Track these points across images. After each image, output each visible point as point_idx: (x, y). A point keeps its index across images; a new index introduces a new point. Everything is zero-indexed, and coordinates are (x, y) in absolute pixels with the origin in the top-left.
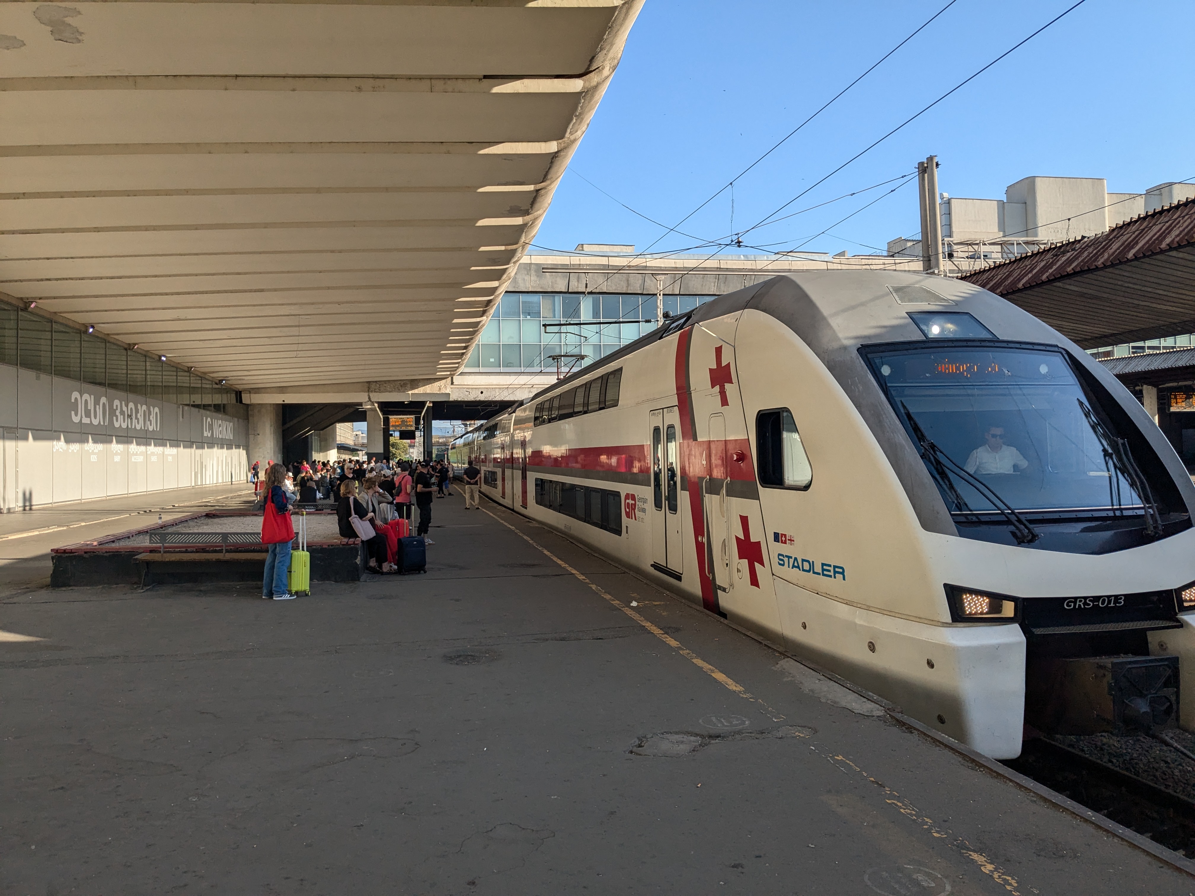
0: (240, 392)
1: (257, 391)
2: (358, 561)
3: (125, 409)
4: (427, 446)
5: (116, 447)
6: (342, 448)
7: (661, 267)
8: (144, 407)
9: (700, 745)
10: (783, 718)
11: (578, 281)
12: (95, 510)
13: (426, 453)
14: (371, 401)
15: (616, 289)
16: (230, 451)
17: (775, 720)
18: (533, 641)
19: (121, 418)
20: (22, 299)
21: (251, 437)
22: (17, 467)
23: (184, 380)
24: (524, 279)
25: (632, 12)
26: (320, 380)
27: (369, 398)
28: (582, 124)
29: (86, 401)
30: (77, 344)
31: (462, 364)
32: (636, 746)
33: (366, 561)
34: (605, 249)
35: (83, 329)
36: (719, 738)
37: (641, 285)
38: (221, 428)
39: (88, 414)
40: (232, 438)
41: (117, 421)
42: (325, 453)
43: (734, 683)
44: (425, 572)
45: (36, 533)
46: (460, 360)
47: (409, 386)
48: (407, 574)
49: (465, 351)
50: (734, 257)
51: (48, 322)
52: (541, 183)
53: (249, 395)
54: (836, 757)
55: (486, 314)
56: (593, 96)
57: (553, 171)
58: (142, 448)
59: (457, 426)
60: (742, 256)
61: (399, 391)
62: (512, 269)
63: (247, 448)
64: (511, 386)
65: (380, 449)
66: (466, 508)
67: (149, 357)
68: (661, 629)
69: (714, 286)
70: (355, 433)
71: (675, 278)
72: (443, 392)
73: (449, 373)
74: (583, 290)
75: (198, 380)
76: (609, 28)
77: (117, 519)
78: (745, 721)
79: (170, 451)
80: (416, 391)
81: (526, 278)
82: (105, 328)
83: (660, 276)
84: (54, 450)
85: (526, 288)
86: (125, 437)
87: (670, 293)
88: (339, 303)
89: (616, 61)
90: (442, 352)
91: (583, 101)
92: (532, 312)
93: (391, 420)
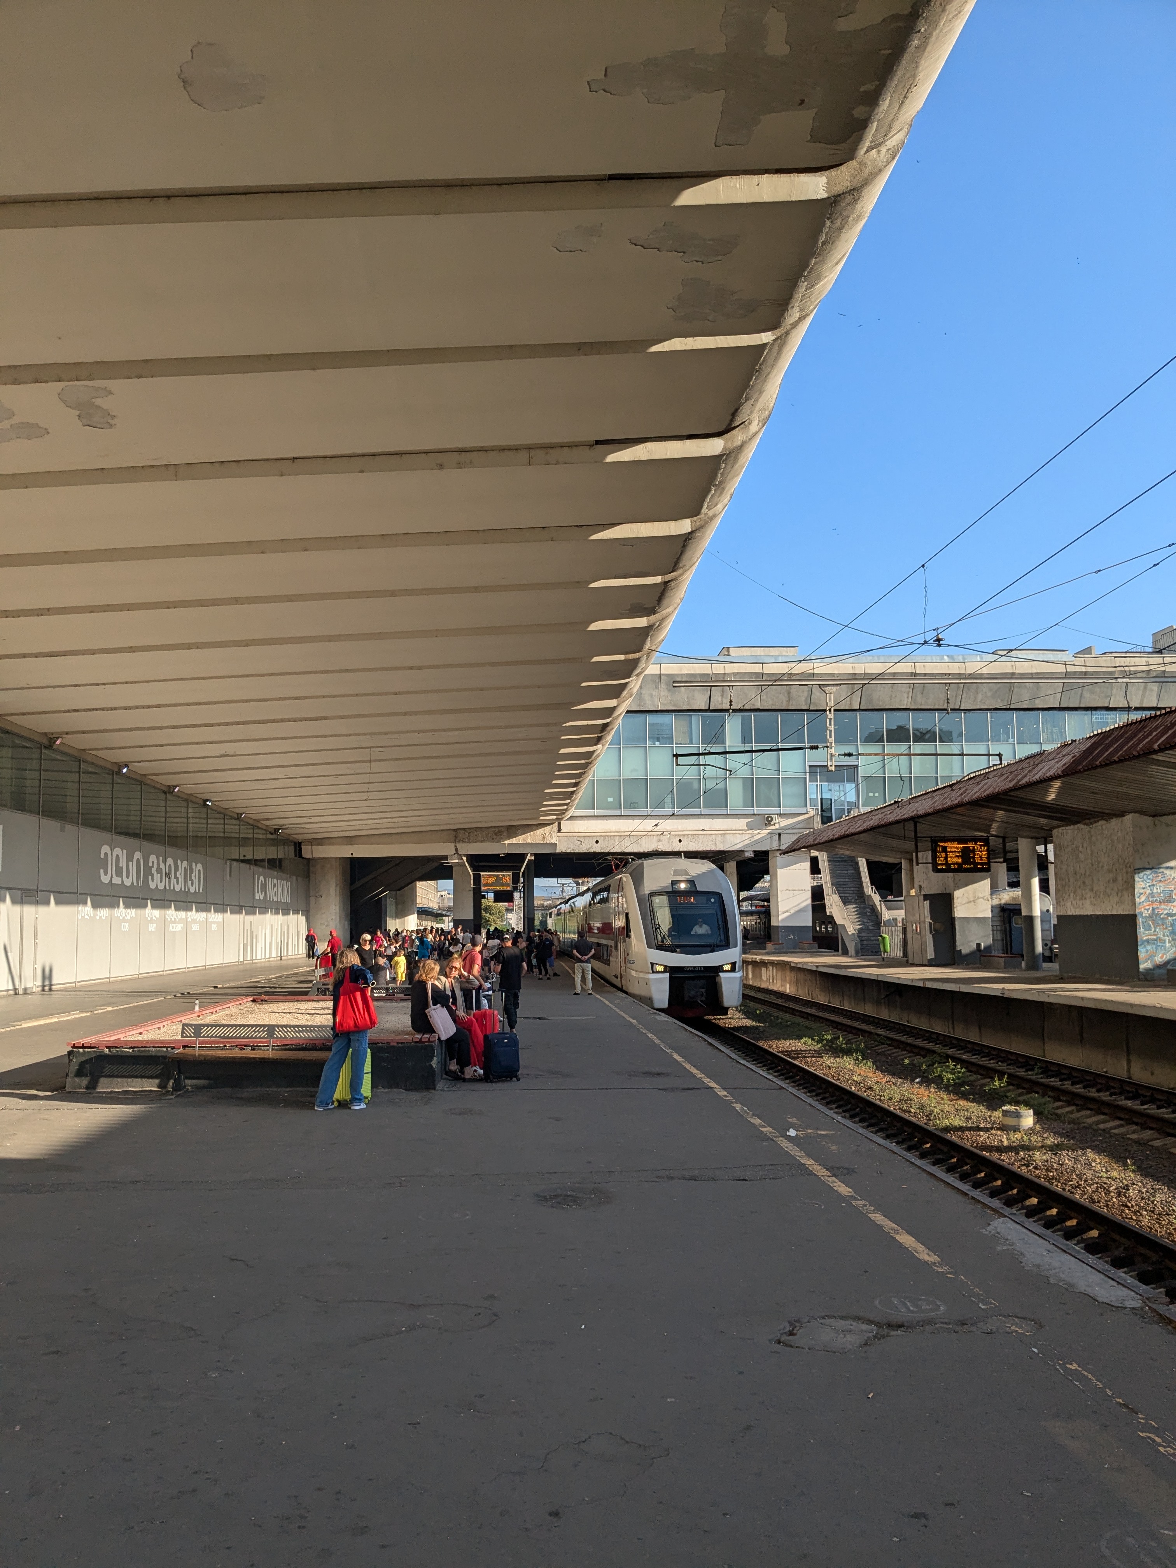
0: (300, 844)
1: (320, 841)
2: (434, 1063)
3: (162, 866)
4: (528, 912)
5: (151, 913)
6: (424, 913)
7: (833, 675)
8: (185, 863)
9: (875, 1337)
10: (994, 1304)
11: (722, 695)
12: (123, 991)
13: (526, 919)
14: (458, 854)
15: (772, 705)
16: (286, 917)
17: (983, 1307)
18: (655, 1179)
19: (157, 877)
20: (46, 734)
21: (312, 899)
22: (36, 938)
23: (232, 828)
24: (652, 695)
25: (785, 350)
26: (396, 828)
27: (456, 850)
28: (724, 495)
29: (118, 856)
30: (109, 787)
31: (572, 806)
32: (785, 1333)
33: (444, 1065)
34: (759, 652)
35: (116, 769)
36: (902, 1329)
37: (806, 699)
38: (275, 889)
39: (119, 873)
40: (289, 901)
41: (153, 881)
42: (402, 919)
43: (926, 1251)
44: (518, 1080)
45: (55, 1020)
46: (569, 801)
47: (505, 834)
48: (496, 1082)
49: (575, 789)
50: (934, 658)
51: (75, 761)
52: (670, 573)
53: (310, 847)
54: (1068, 1366)
55: (601, 742)
56: (736, 459)
57: (686, 557)
58: (182, 914)
59: (566, 886)
60: (946, 657)
61: (493, 840)
62: (635, 684)
63: (307, 914)
64: (633, 834)
65: (469, 915)
66: (576, 994)
67: (192, 802)
68: (827, 1170)
69: (908, 697)
70: (439, 893)
71: (853, 688)
72: (548, 842)
73: (555, 817)
74: (727, 706)
75: (250, 829)
76: (757, 371)
77: (150, 1003)
78: (939, 1306)
79: (215, 918)
80: (514, 841)
81: (654, 693)
82: (141, 768)
83: (830, 688)
84: (80, 918)
85: (654, 706)
86: (162, 901)
87: (847, 708)
88: (419, 732)
89: (767, 413)
90: (547, 791)
91: (724, 466)
92: (661, 737)
93: (482, 878)
